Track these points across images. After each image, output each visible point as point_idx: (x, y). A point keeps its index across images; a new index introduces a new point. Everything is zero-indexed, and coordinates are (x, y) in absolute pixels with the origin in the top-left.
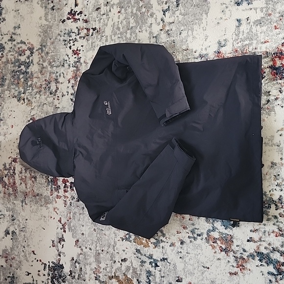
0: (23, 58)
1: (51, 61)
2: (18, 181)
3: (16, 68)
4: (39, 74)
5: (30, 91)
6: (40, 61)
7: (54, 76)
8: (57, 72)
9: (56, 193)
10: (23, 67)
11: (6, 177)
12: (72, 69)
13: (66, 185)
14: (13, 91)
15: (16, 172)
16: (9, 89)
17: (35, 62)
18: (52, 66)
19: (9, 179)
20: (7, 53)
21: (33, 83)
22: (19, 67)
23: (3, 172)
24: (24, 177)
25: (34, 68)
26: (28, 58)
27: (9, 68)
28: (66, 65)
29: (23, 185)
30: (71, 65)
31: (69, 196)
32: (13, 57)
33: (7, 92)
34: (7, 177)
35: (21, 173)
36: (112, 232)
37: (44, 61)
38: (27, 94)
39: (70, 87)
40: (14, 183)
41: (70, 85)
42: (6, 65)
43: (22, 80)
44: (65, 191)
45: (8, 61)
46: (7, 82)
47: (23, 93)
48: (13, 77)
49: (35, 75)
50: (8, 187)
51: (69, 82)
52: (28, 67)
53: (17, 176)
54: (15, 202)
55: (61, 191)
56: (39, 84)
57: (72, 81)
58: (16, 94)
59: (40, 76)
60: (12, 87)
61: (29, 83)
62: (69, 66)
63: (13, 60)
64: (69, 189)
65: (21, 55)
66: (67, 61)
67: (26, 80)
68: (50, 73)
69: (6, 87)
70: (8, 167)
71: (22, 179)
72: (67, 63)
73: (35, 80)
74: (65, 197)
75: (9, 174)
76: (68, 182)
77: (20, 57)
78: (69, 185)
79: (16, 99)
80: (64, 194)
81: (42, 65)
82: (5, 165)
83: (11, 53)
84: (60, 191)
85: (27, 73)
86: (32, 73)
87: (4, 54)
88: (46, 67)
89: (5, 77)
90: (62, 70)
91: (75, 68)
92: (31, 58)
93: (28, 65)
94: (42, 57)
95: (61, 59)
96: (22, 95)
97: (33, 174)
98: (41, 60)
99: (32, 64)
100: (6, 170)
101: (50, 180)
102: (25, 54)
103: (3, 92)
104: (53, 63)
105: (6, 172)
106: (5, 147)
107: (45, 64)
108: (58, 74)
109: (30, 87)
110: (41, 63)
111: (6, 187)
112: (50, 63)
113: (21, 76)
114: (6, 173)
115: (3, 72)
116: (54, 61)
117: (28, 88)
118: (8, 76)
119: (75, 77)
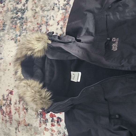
0: (19, 6)
1: (43, 6)
2: (13, 111)
3: (14, 15)
4: (33, 18)
5: (24, 34)
6: (33, 7)
7: (45, 19)
8: (48, 16)
9: (43, 126)
10: (19, 14)
11: (4, 106)
12: (61, 11)
13: (53, 119)
14: (11, 34)
15: (12, 102)
16: (8, 33)
17: (29, 8)
18: (43, 11)
19: (6, 108)
20: (8, 3)
21: (28, 27)
22: (17, 14)
23: (2, 102)
24: (18, 108)
25: (28, 14)
26: (24, 5)
27: (9, 15)
28: (56, 9)
29: (17, 114)
30: (61, 8)
31: (56, 130)
32: (12, 6)
33: (7, 36)
34: (5, 107)
35: (16, 104)
37: (37, 7)
38: (22, 37)
39: (59, 28)
40: (10, 112)
41: (59, 27)
42: (7, 13)
43: (19, 25)
44: (53, 125)
45: (8, 10)
46: (7, 27)
47: (19, 36)
48: (12, 22)
49: (29, 20)
50: (6, 115)
51: (58, 24)
52: (23, 13)
53: (12, 106)
54: (10, 128)
56: (32, 28)
57: (61, 23)
58: (13, 37)
59: (33, 20)
60: (11, 31)
61: (24, 27)
62: (59, 9)
63: (12, 8)
64: (56, 123)
65: (18, 3)
66: (57, 4)
67: (22, 24)
68: (41, 17)
69: (6, 32)
70: (6, 98)
71: (16, 109)
72: (57, 6)
73: (29, 24)
74: (52, 130)
75: (6, 104)
76: (55, 116)
77: (17, 6)
78: (56, 119)
79: (13, 42)
80: (51, 128)
81: (35, 10)
82: (3, 96)
83: (10, 3)
84: (48, 124)
85: (22, 18)
86: (26, 18)
87: (6, 4)
88: (39, 12)
89: (6, 23)
90: (52, 13)
91: (64, 11)
92: (26, 5)
93: (23, 11)
94: (35, 3)
95: (52, 4)
96: (18, 38)
97: (25, 106)
98: (34, 6)
99: (26, 10)
100: (4, 100)
101: (39, 113)
102: (21, 3)
103: (4, 35)
104: (45, 8)
105: (4, 102)
106: (4, 81)
107: (38, 9)
108: (48, 18)
109: (25, 30)
110: (34, 8)
111: (4, 114)
112: (42, 8)
113: (18, 21)
114: (4, 103)
115: (5, 19)
116: (45, 6)
117: (23, 32)
118: (8, 23)
119: (64, 19)
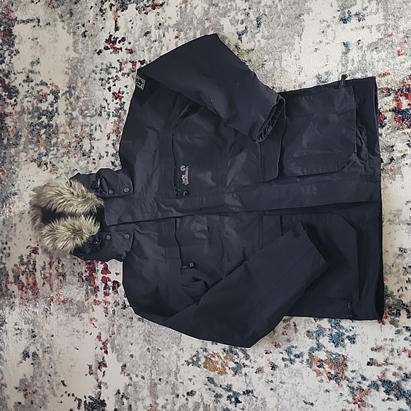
0: (44, 106)
1: (83, 108)
2: (40, 281)
3: (35, 121)
4: (67, 127)
5: (54, 152)
6: (67, 109)
7: (87, 130)
8: (92, 125)
9: (93, 297)
10: (44, 118)
11: (23, 275)
12: (112, 119)
13: (107, 285)
14: (31, 152)
15: (37, 267)
16: (25, 150)
17: (61, 110)
18: (85, 116)
19: (27, 278)
20: (23, 99)
21: (59, 140)
22: (40, 118)
23: (19, 269)
24: (47, 275)
25: (60, 120)
26: (52, 105)
27: (26, 119)
28: (104, 114)
29: (47, 286)
30: (111, 114)
31: (112, 302)
32: (30, 104)
33: (23, 155)
34: (25, 275)
35: (44, 268)
36: (173, 353)
37: (73, 109)
38: (50, 157)
39: (111, 145)
40: (35, 284)
41: (110, 142)
42: (21, 115)
43: (44, 136)
44: (106, 294)
45: (23, 111)
46: (23, 139)
47: (45, 156)
48: (31, 132)
49: (61, 129)
50: (27, 289)
51: (109, 138)
52: (51, 118)
53: (38, 274)
54: (36, 310)
55: (101, 294)
56: (66, 142)
57: (113, 137)
58: (35, 158)
59: (68, 130)
60: (30, 146)
61: (54, 141)
62: (109, 115)
63: (31, 108)
64: (111, 291)
65: (41, 101)
66: (105, 108)
67: (49, 137)
68: (82, 126)
69: (21, 147)
70: (25, 260)
71: (45, 278)
72: (105, 111)
73: (61, 136)
74: (106, 302)
75: (27, 270)
76: (110, 280)
77: (40, 105)
78: (112, 285)
79: (35, 164)
80: (104, 299)
81: (71, 114)
82: (21, 258)
83: (27, 99)
84: (98, 293)
85: (50, 126)
86: (57, 126)
87: (18, 100)
88: (77, 118)
89: (20, 133)
90: (98, 120)
91: (116, 118)
92: (55, 106)
93: (50, 115)
94: (71, 103)
95: (97, 106)
96: (44, 158)
97: (60, 271)
98: (70, 108)
99: (56, 114)
100: (23, 264)
101: (84, 278)
102: (47, 100)
103: (17, 154)
104: (86, 112)
105: (23, 268)
106: (21, 232)
107: (75, 114)
108: (93, 128)
109: (54, 146)
110: (69, 111)
111: (24, 289)
112: (82, 112)
113: (43, 131)
114: (24, 270)
115: (17, 127)
116: (88, 109)
117: (52, 149)
118: (25, 132)
119: (116, 131)
